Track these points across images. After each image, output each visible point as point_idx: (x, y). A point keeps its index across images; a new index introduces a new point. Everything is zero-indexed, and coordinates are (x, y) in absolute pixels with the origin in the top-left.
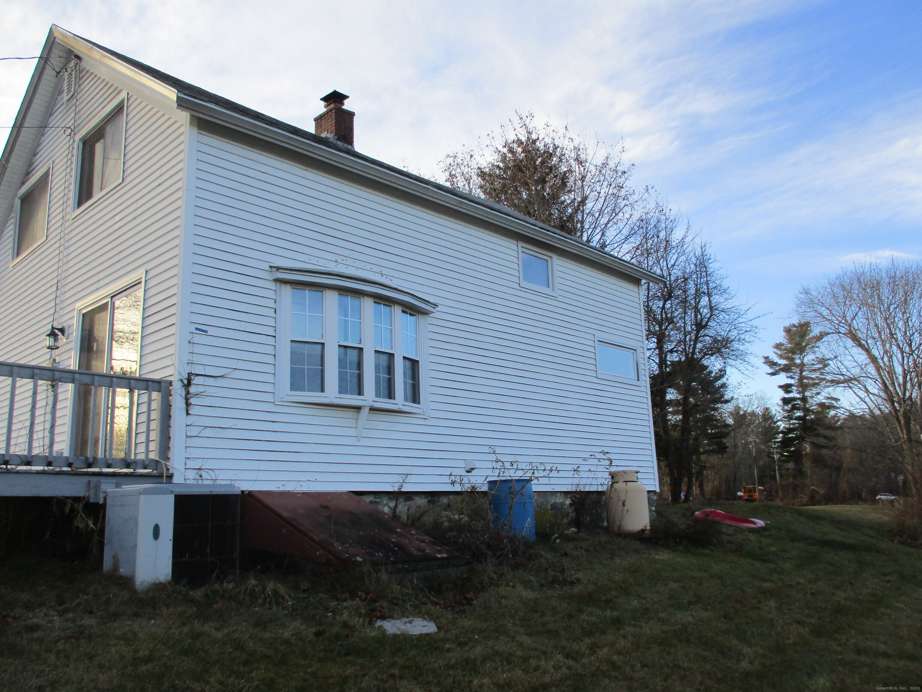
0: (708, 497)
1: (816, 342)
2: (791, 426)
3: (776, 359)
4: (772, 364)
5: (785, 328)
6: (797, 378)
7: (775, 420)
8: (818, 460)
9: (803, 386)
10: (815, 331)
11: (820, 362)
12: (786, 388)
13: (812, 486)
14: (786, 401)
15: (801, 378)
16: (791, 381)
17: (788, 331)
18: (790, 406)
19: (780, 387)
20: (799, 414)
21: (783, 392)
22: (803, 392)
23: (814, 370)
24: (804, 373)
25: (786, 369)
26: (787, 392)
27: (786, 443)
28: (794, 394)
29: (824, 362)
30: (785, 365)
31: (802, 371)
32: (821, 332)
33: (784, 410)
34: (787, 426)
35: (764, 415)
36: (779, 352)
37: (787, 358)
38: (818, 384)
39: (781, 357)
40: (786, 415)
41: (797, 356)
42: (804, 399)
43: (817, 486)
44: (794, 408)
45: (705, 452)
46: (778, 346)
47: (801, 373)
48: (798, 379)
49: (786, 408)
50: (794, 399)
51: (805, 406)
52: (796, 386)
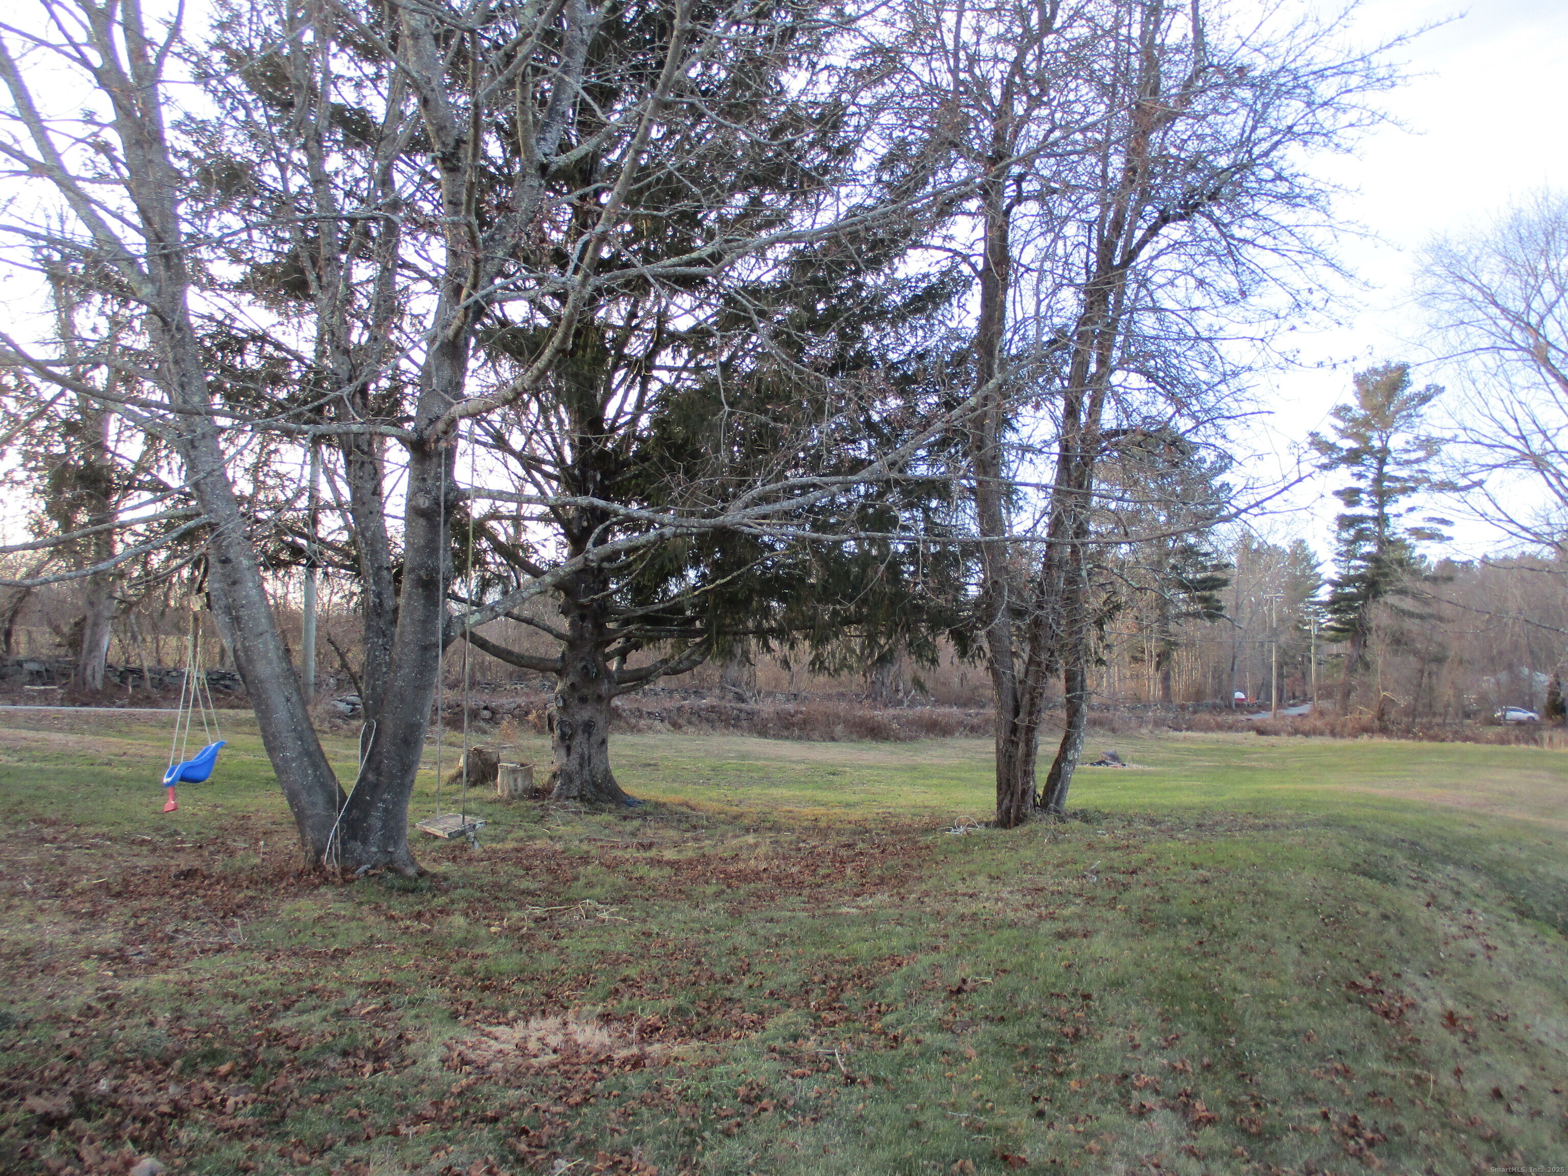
0: (1178, 701)
1: (1415, 407)
2: (1352, 572)
3: (1332, 437)
4: (1324, 447)
5: (1356, 376)
6: (1371, 476)
7: (1313, 562)
8: (1399, 641)
9: (1382, 496)
10: (1417, 383)
11: (1420, 447)
12: (1350, 496)
13: (1385, 689)
14: (1345, 522)
15: (1380, 477)
16: (1363, 484)
17: (1360, 381)
18: (1352, 532)
19: (1338, 493)
20: (1369, 548)
21: (1342, 503)
22: (1381, 505)
23: (1408, 462)
24: (1386, 469)
25: (1353, 457)
26: (1351, 503)
27: (1338, 604)
28: (1364, 509)
29: (1430, 446)
30: (1350, 450)
31: (1382, 462)
32: (1428, 388)
33: (1339, 540)
34: (1344, 572)
35: (1294, 553)
36: (1341, 425)
37: (1355, 436)
38: (1413, 490)
39: (1344, 434)
40: (1344, 548)
41: (1376, 435)
42: (1382, 520)
43: (1393, 691)
44: (1361, 536)
45: (1179, 616)
46: (1341, 411)
47: (1380, 469)
48: (1374, 480)
49: (1344, 535)
50: (1362, 519)
51: (1381, 532)
52: (1370, 494)
